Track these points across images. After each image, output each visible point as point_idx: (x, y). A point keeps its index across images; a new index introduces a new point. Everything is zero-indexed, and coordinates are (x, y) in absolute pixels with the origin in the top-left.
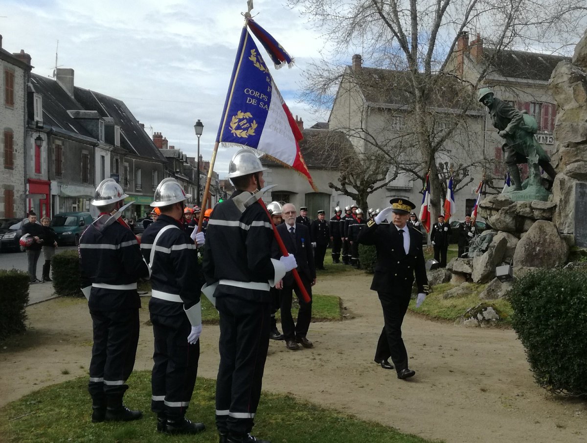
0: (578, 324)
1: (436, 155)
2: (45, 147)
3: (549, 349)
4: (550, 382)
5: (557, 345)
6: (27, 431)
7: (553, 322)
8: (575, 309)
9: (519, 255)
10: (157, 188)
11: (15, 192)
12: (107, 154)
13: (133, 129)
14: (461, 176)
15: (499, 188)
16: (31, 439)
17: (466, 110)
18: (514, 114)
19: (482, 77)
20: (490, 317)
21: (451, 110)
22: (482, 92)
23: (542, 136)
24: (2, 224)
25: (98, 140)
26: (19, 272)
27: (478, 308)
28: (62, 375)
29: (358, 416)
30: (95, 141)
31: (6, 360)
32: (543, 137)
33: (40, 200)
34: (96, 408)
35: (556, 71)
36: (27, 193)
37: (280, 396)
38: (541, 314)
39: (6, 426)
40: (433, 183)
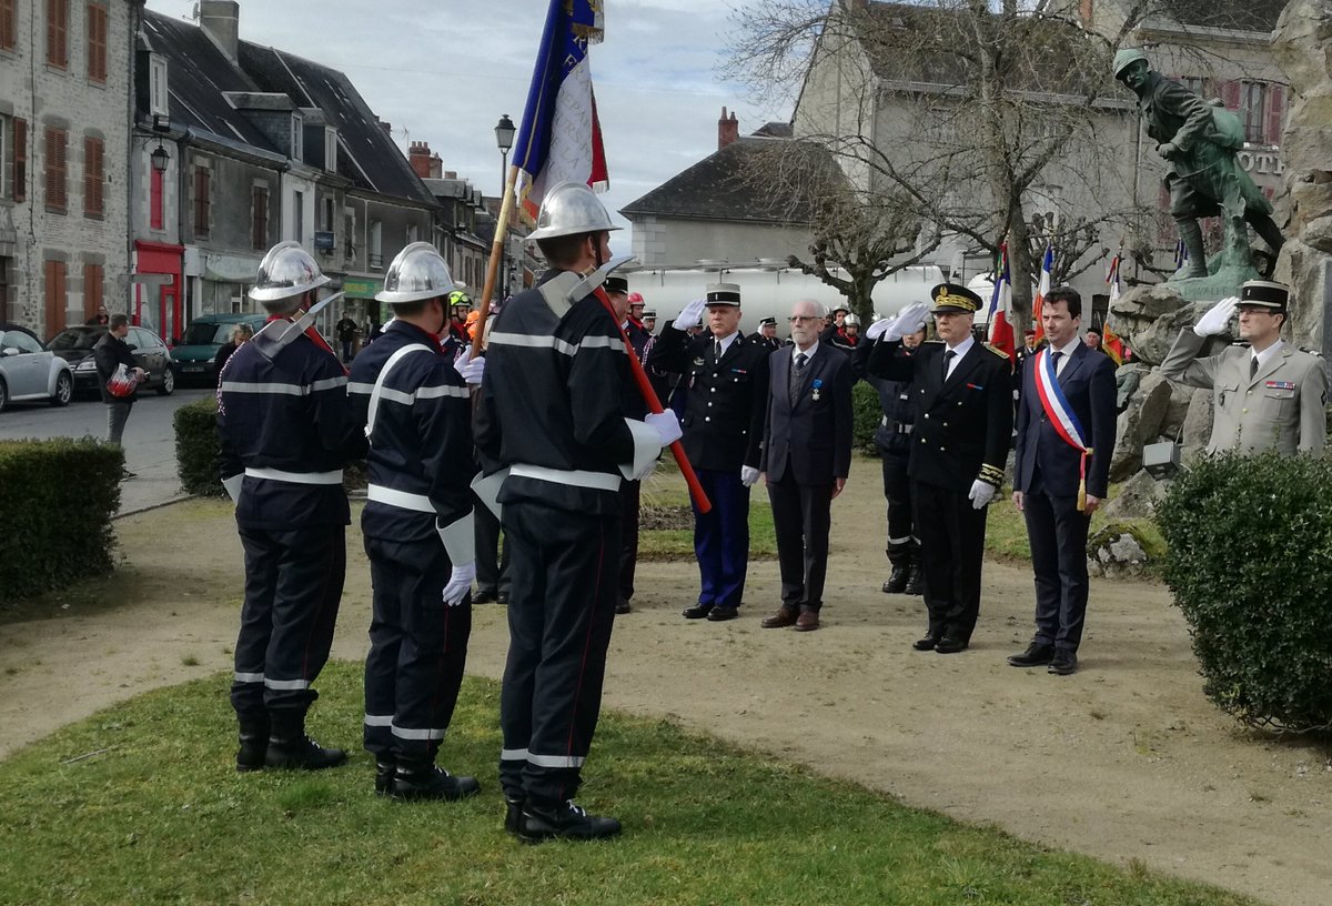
0: (1304, 573)
1: (1024, 197)
2: (171, 172)
3: (1241, 628)
4: (1242, 701)
5: (1259, 620)
6: (95, 786)
7: (1251, 569)
8: (1299, 542)
9: (1196, 420)
10: (393, 264)
11: (107, 270)
12: (307, 189)
13: (366, 134)
14: (1080, 245)
15: (1166, 271)
16: (104, 804)
17: (1093, 98)
18: (1192, 107)
19: (1130, 24)
20: (1127, 557)
21: (1058, 98)
22: (1123, 57)
23: (1264, 156)
24: (77, 339)
25: (289, 158)
26: (99, 443)
27: (1100, 535)
28: (182, 668)
29: (817, 767)
30: (282, 159)
31: (64, 632)
32: (1268, 159)
33: (162, 287)
34: (247, 740)
35: (1289, 11)
36: (134, 271)
37: (648, 721)
38: (1224, 550)
39: (53, 774)
40: (1016, 259)
